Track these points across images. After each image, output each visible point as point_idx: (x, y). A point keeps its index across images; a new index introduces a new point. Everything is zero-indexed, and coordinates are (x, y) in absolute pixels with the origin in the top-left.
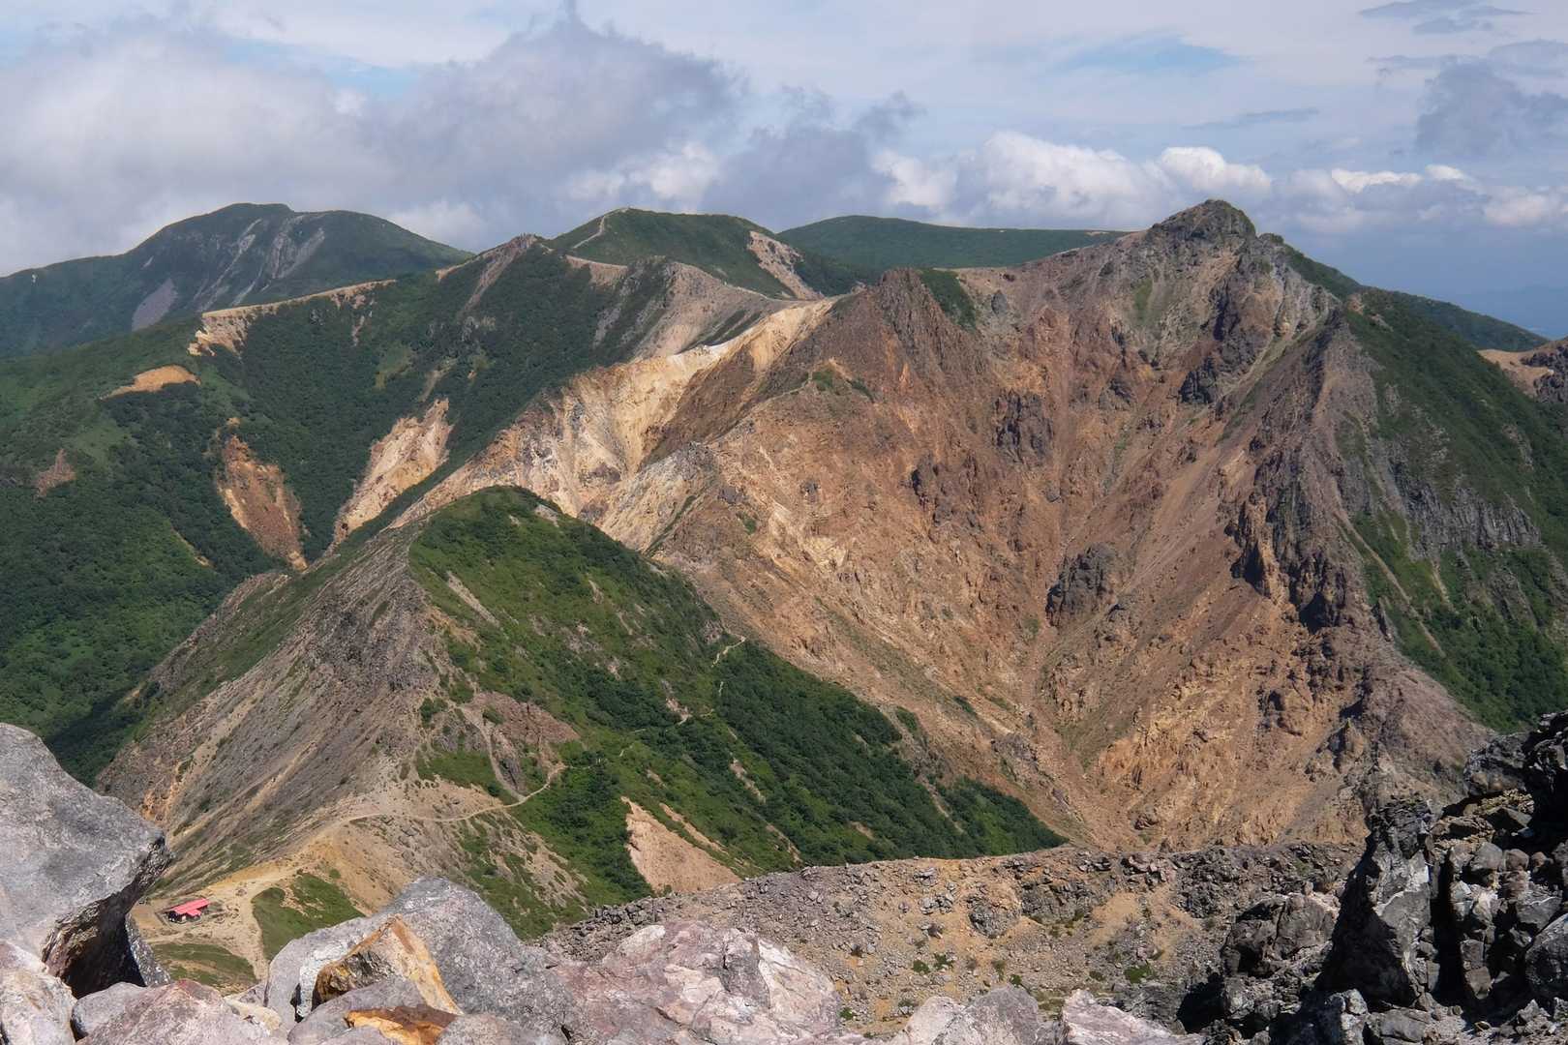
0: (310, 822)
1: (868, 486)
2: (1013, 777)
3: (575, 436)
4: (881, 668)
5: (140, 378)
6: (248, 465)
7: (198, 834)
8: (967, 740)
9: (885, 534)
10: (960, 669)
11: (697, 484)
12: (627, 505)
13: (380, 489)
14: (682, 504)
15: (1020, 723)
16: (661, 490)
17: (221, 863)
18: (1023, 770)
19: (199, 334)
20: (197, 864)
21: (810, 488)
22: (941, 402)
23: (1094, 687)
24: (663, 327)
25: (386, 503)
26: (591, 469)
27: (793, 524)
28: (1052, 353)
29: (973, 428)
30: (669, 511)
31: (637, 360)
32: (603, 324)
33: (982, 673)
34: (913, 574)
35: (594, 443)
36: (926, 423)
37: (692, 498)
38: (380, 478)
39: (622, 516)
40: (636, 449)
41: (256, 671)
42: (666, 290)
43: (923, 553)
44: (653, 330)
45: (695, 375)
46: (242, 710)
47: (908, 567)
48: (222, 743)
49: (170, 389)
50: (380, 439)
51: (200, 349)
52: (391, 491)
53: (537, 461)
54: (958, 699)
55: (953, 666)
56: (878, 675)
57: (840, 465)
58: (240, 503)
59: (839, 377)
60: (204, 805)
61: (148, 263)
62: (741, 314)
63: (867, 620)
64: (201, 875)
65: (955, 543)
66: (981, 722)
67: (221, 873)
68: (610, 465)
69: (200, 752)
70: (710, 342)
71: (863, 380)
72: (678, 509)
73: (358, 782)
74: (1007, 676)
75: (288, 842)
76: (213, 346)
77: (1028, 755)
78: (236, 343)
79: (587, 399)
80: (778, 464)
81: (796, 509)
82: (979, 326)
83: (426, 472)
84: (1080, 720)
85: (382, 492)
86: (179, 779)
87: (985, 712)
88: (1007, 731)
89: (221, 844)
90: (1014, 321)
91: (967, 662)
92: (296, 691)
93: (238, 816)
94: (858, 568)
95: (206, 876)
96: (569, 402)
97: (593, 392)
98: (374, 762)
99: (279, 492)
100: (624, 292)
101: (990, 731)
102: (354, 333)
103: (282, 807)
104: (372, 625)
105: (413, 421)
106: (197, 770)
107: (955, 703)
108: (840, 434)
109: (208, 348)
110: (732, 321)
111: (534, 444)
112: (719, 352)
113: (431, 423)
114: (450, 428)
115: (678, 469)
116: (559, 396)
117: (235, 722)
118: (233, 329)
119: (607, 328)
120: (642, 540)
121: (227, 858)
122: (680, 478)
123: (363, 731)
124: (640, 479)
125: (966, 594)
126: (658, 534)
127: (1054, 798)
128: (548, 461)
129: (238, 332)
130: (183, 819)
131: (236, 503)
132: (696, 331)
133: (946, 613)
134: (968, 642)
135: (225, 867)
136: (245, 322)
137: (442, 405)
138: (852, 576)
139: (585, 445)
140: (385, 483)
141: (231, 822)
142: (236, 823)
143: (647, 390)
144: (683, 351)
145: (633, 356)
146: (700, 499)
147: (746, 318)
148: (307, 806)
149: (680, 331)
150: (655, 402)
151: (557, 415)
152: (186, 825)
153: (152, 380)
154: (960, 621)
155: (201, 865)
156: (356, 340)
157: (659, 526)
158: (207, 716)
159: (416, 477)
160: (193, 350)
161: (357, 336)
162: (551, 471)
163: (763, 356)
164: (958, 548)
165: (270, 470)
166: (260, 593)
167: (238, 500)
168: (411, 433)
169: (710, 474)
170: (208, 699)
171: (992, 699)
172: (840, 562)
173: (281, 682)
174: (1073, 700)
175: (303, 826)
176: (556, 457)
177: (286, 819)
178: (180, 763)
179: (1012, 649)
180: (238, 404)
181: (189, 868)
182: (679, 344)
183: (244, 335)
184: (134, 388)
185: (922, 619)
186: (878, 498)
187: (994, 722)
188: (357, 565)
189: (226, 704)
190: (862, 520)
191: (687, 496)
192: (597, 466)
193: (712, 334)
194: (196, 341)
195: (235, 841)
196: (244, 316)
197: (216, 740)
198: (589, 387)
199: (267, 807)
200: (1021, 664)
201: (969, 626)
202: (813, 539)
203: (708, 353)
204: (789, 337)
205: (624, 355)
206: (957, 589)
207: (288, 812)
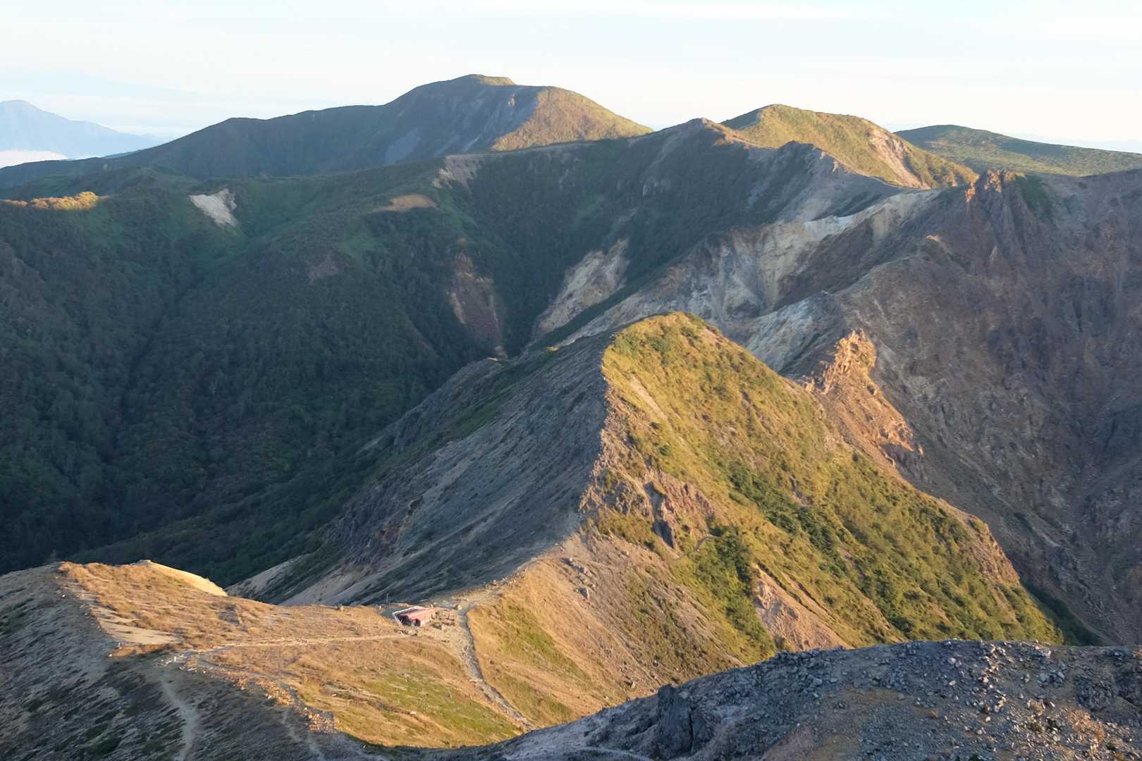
0: (512, 558)
1: (959, 339)
2: (1057, 581)
3: (727, 278)
4: (958, 484)
5: (395, 201)
6: (470, 275)
7: (422, 558)
8: (1024, 549)
9: (968, 377)
10: (1020, 491)
11: (824, 324)
12: (765, 335)
13: (570, 303)
14: (810, 338)
15: (1066, 539)
16: (794, 327)
17: (439, 582)
18: (1065, 576)
19: (442, 172)
20: (420, 580)
21: (911, 335)
22: (1021, 278)
23: (1128, 516)
24: (801, 200)
25: (574, 315)
26: (736, 304)
27: (896, 363)
28: (1113, 248)
29: (1045, 301)
30: (799, 343)
31: (780, 222)
32: (755, 192)
33: (1037, 495)
34: (988, 412)
35: (741, 283)
36: (1007, 293)
37: (818, 335)
38: (570, 296)
39: (762, 343)
40: (774, 293)
41: (476, 436)
42: (807, 170)
43: (998, 396)
44: (794, 200)
45: (825, 239)
46: (463, 466)
47: (984, 405)
48: (446, 488)
49: (416, 212)
50: (573, 266)
51: (442, 183)
52: (578, 307)
53: (695, 294)
54: (1017, 515)
55: (1015, 488)
56: (955, 490)
57: (937, 320)
58: (461, 304)
59: (942, 251)
60: (429, 536)
61: (401, 114)
62: (865, 194)
63: (949, 445)
64: (423, 589)
65: (1023, 391)
66: (1035, 534)
67: (440, 590)
68: (752, 302)
69: (428, 494)
70: (839, 214)
71: (960, 255)
72: (807, 342)
73: (551, 531)
74: (1057, 501)
75: (494, 572)
76: (452, 182)
77: (1070, 565)
78: (468, 180)
79: (739, 249)
80: (888, 315)
81: (899, 351)
82: (1056, 222)
83: (607, 295)
84: (1114, 542)
85: (571, 306)
86: (410, 513)
87: (1038, 527)
88: (1055, 545)
89: (440, 567)
90: (1085, 220)
91: (1026, 486)
92: (507, 454)
93: (455, 546)
94: (944, 401)
95: (427, 591)
96: (725, 251)
97: (744, 245)
98: (565, 515)
99: (492, 298)
100: (774, 168)
101: (1041, 543)
102: (561, 181)
103: (490, 544)
104: (571, 409)
105: (600, 253)
106: (425, 508)
107: (1014, 518)
108: (939, 295)
109: (448, 184)
110: (857, 198)
111: (694, 281)
112: (846, 222)
113: (613, 257)
114: (628, 262)
115: (809, 311)
116: (718, 245)
117: (458, 474)
118: (467, 170)
119: (758, 195)
120: (776, 363)
121: (445, 578)
122: (810, 318)
123: (557, 491)
124: (778, 315)
125: (1028, 432)
126: (789, 360)
127: (1089, 603)
128: (704, 295)
129: (471, 173)
130: (411, 545)
131: (458, 304)
132: (828, 203)
133: (1013, 446)
134: (1028, 470)
135: (442, 585)
136: (477, 166)
137: (622, 244)
138: (939, 408)
139: (734, 285)
140: (574, 300)
141: (449, 551)
142: (453, 552)
143: (786, 247)
144: (816, 219)
145: (776, 219)
146: (825, 336)
147: (868, 198)
148: (509, 545)
149: (815, 203)
150: (792, 257)
151: (714, 260)
152: (415, 549)
153: (404, 203)
154: (1022, 452)
155: (424, 582)
156: (561, 187)
157: (791, 354)
158: (435, 467)
159: (599, 296)
160: (436, 183)
161: (562, 184)
162: (705, 303)
163: (881, 229)
164: (1025, 395)
165: (486, 282)
166: (478, 376)
167: (460, 302)
168: (596, 262)
169: (834, 317)
170: (437, 453)
171: (1045, 518)
172: (931, 396)
173: (496, 447)
174: (1109, 525)
175: (505, 560)
176: (711, 293)
177: (492, 553)
178: (412, 501)
179: (1063, 480)
180: (466, 227)
181: (415, 583)
182: (814, 213)
183: (476, 175)
184: (391, 208)
185: (993, 448)
186: (965, 349)
187: (1045, 536)
188: (560, 362)
189: (451, 459)
190: (950, 365)
191: (815, 332)
192: (742, 302)
193: (841, 208)
194: (438, 176)
195: (451, 566)
196: (477, 161)
197: (441, 485)
198: (740, 239)
199: (478, 543)
200: (1069, 493)
201: (1029, 458)
202: (911, 377)
203: (837, 222)
204: (903, 216)
205: (771, 218)
206: (1022, 428)
207: (494, 548)
